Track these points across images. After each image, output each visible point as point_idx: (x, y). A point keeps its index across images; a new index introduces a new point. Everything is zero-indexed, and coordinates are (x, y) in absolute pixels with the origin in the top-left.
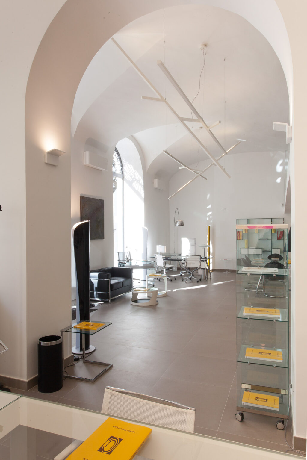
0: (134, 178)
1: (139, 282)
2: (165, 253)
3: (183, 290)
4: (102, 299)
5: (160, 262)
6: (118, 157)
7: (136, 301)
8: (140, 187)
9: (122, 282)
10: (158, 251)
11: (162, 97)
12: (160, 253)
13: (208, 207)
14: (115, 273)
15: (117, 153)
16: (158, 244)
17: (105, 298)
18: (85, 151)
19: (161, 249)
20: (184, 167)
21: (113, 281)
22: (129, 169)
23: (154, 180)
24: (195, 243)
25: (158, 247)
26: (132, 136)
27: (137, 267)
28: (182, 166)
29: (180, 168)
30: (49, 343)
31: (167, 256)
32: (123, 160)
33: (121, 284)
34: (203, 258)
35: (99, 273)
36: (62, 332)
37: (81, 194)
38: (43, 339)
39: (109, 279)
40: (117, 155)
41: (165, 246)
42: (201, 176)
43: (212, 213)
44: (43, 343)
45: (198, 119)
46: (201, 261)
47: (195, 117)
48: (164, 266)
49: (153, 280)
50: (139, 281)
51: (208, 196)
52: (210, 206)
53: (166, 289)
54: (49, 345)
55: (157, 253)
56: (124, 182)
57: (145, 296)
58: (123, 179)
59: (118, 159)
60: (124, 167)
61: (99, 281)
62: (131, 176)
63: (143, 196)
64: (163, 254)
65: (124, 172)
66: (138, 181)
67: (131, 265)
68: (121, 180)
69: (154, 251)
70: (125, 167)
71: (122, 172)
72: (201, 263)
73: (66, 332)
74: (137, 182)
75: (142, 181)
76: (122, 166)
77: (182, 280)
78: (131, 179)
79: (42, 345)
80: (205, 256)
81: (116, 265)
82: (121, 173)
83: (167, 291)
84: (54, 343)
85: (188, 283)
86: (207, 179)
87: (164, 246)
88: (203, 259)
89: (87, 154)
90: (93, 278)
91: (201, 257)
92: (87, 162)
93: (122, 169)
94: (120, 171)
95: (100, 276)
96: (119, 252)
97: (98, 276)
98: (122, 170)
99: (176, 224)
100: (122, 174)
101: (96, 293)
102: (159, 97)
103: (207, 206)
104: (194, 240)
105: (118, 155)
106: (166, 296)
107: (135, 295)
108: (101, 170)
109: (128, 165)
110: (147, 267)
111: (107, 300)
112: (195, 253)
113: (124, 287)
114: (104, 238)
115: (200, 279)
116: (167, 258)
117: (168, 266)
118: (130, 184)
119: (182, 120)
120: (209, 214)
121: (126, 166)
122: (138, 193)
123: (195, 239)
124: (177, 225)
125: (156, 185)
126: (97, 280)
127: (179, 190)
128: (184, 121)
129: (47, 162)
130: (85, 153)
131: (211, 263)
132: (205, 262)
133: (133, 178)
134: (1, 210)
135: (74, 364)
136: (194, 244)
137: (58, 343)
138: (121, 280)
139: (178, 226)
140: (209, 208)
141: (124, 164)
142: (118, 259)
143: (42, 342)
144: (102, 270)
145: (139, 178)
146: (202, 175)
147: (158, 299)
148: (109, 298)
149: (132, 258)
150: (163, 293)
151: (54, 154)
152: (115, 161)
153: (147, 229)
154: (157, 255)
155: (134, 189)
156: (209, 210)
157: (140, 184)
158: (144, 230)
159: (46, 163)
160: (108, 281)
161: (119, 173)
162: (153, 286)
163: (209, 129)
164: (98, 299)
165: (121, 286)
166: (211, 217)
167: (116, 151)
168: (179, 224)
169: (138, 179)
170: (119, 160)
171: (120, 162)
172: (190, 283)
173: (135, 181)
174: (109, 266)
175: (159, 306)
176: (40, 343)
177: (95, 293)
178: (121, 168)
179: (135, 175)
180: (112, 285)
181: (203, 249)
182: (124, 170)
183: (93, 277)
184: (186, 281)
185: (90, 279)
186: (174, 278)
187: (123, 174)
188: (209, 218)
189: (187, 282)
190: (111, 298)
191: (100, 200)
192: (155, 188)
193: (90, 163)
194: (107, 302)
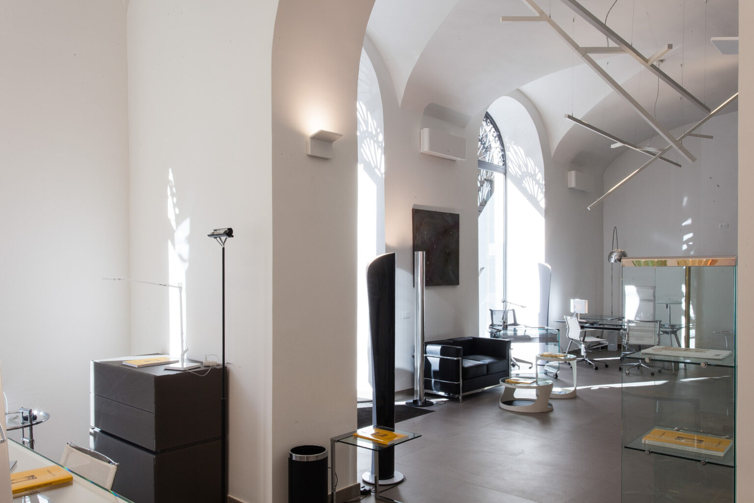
0: (526, 170)
1: (530, 368)
2: (586, 314)
3: (611, 388)
4: (449, 394)
5: (574, 332)
6: (495, 134)
7: (510, 402)
8: (537, 188)
9: (488, 365)
10: (572, 311)
11: (542, 13)
12: (577, 314)
13: (684, 224)
14: (476, 346)
15: (494, 127)
16: (574, 298)
17: (452, 392)
18: (422, 129)
19: (579, 306)
20: (619, 144)
21: (469, 363)
22: (515, 153)
23: (569, 172)
24: (654, 296)
25: (572, 302)
26: (518, 90)
27: (526, 339)
28: (617, 143)
29: (613, 146)
30: (304, 458)
31: (591, 321)
32: (505, 140)
33: (485, 368)
34: (667, 326)
35: (442, 347)
36: (334, 441)
37: (414, 205)
38: (297, 450)
39: (459, 358)
40: (493, 130)
41: (587, 301)
42: (661, 158)
43: (694, 235)
44: (295, 457)
45: (618, 46)
46: (661, 333)
47: (612, 44)
48: (582, 339)
49: (558, 364)
50: (530, 365)
51: (685, 199)
52: (688, 222)
53: (575, 384)
54: (305, 461)
55: (571, 315)
56: (508, 180)
57: (532, 394)
58: (505, 174)
59: (496, 137)
60: (507, 153)
61: (442, 360)
62: (520, 167)
63: (543, 204)
64: (582, 316)
65: (507, 161)
66: (533, 176)
67: (515, 334)
68: (502, 176)
69: (566, 311)
70: (509, 151)
71: (504, 161)
72: (662, 337)
73: (338, 443)
74: (531, 179)
75: (540, 177)
76: (503, 150)
77: (620, 369)
78: (520, 173)
79: (294, 459)
80: (672, 323)
81: (485, 333)
82: (501, 164)
83: (578, 388)
84: (312, 458)
85: (630, 375)
86: (680, 166)
87: (583, 301)
88: (668, 330)
89: (426, 132)
90: (431, 355)
91: (661, 326)
92: (425, 148)
93: (504, 156)
94: (500, 160)
95: (443, 352)
96: (493, 309)
97: (440, 351)
98: (503, 158)
99: (612, 257)
100: (503, 165)
101: (435, 381)
102: (537, 14)
103: (683, 222)
104: (651, 291)
105: (496, 130)
106: (573, 396)
107: (510, 391)
108: (454, 161)
109: (515, 147)
110: (548, 338)
111: (457, 396)
112: (654, 316)
113: (490, 374)
114: (458, 283)
115: (659, 369)
116: (589, 324)
117: (589, 339)
118: (518, 182)
119: (585, 52)
120: (687, 237)
121: (511, 149)
122: (532, 199)
123: (654, 288)
124: (613, 261)
125: (572, 183)
126: (439, 359)
127: (610, 191)
128: (589, 55)
129: (310, 153)
130: (421, 130)
131: (693, 338)
132: (673, 336)
133: (523, 170)
134: (233, 236)
135: (360, 500)
136: (652, 298)
137: (320, 458)
138: (487, 360)
139: (615, 261)
140: (686, 226)
141: (507, 145)
142: (491, 323)
143: (294, 455)
144: (452, 342)
145: (535, 171)
146: (663, 156)
147: (551, 402)
148: (459, 393)
149: (518, 322)
150: (569, 390)
151: (323, 139)
152: (491, 141)
153: (549, 267)
154: (569, 318)
155: (524, 191)
156: (688, 229)
157: (537, 182)
158: (542, 268)
159: (309, 155)
160: (458, 361)
161: (497, 164)
162: (555, 377)
163: (650, 63)
164: (442, 393)
165: (486, 373)
166: (691, 243)
167: (492, 124)
168: (617, 257)
169: (533, 173)
170: (497, 139)
171: (499, 142)
172: (637, 375)
173: (528, 178)
174: (469, 334)
175: (552, 415)
176: (291, 456)
177: (433, 380)
178: (501, 154)
179: (526, 166)
180: (465, 370)
181: (667, 308)
182: (507, 157)
183: (431, 352)
184: (627, 372)
185: (426, 357)
186: (604, 364)
187: (505, 164)
188: (688, 245)
189: (629, 373)
190: (463, 393)
191: (450, 214)
192: (571, 189)
193: (431, 148)
194: (457, 400)
